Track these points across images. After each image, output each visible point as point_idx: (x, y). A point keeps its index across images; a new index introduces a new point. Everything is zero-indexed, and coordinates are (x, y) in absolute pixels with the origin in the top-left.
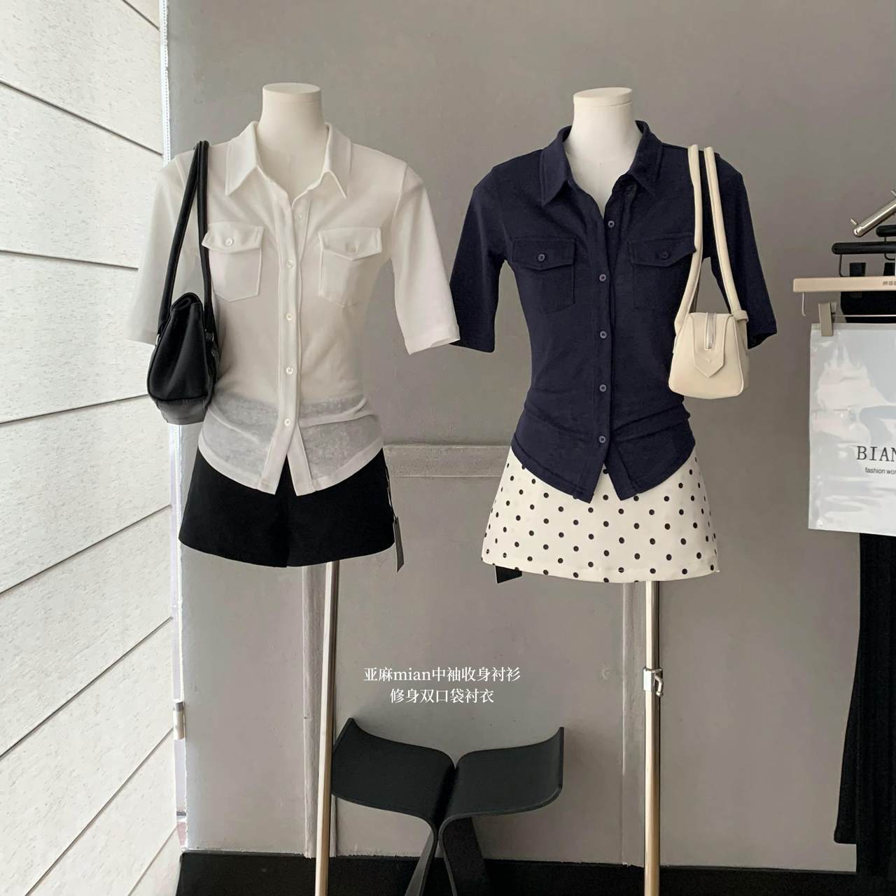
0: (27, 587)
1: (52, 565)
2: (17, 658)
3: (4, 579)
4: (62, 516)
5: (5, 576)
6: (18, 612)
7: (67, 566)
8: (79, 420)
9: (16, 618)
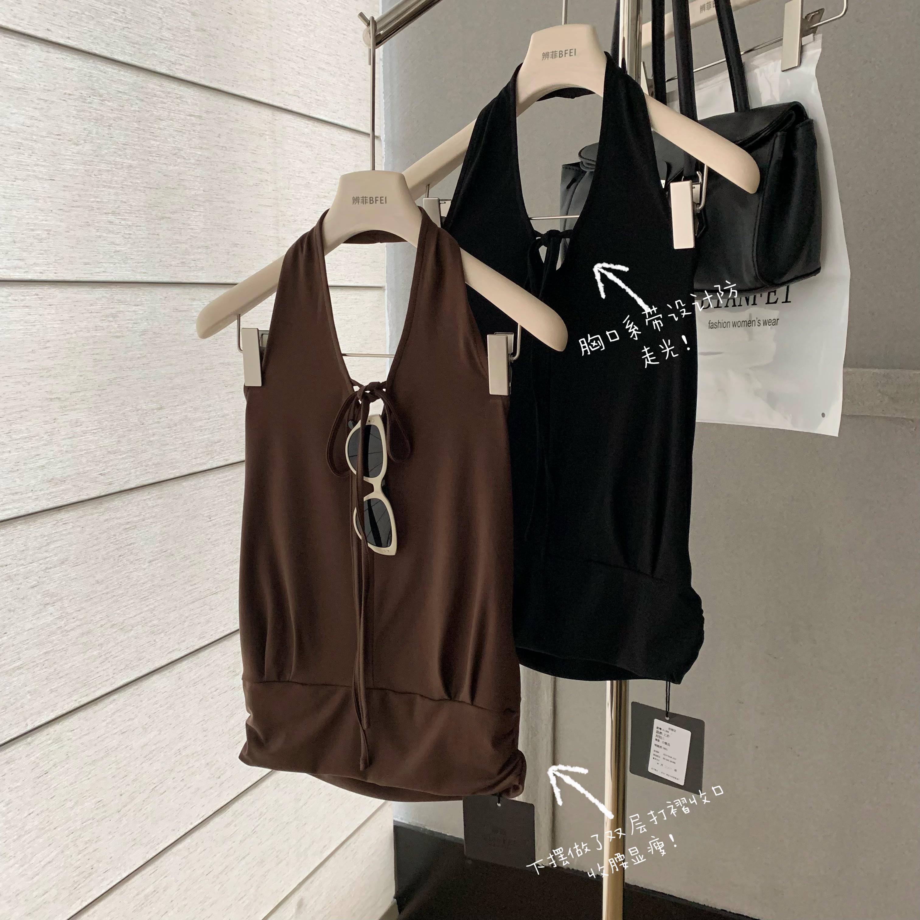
0: (72, 513)
1: (133, 486)
2: (51, 609)
3: (14, 501)
4: (158, 422)
5: (16, 497)
6: (52, 546)
7: (167, 489)
8: (194, 300)
9: (46, 554)
